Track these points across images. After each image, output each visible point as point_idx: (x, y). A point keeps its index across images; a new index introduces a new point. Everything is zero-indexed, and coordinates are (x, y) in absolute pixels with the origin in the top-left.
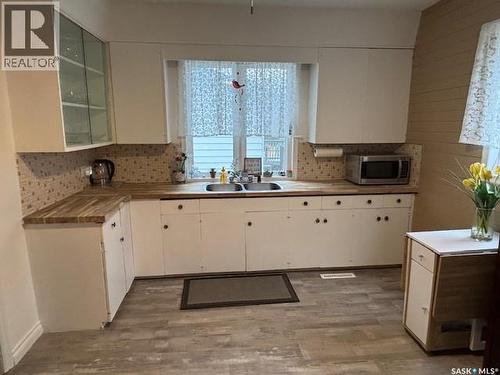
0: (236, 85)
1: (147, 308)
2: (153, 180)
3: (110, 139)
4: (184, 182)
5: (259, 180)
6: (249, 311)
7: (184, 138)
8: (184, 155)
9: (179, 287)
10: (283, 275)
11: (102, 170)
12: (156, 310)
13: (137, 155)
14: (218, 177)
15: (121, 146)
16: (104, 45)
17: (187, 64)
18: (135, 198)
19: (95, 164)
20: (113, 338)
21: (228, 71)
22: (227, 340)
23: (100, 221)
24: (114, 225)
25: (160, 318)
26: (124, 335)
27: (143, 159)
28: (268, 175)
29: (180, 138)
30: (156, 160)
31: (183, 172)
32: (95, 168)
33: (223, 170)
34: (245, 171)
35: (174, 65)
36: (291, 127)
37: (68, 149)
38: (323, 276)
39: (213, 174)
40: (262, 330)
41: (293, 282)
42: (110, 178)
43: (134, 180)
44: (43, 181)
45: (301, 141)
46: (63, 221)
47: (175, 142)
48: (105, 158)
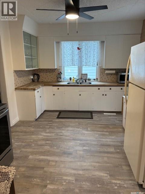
0: (78, 48)
1: (47, 117)
2: (52, 81)
3: (38, 67)
4: (61, 82)
5: (86, 81)
6: (76, 120)
7: (61, 67)
8: (61, 72)
9: (58, 113)
10: (91, 112)
11: (36, 77)
12: (49, 118)
13: (47, 72)
14: (72, 80)
15: (41, 69)
16: (36, 38)
17: (62, 42)
18: (45, 85)
19: (34, 75)
20: (37, 123)
21: (76, 44)
22: (68, 125)
23: (34, 90)
24: (38, 92)
25: (50, 120)
26: (40, 122)
27: (48, 74)
28: (89, 80)
29: (60, 67)
30: (52, 74)
31: (61, 78)
32: (34, 76)
33: (73, 78)
34: (81, 78)
35: (58, 43)
36: (98, 63)
37: (26, 69)
38: (104, 114)
39: (70, 79)
40: (79, 124)
41: (93, 114)
42: (38, 80)
43: (45, 81)
44: (19, 79)
45: (101, 68)
46: (25, 89)
47: (59, 68)
48: (37, 73)
